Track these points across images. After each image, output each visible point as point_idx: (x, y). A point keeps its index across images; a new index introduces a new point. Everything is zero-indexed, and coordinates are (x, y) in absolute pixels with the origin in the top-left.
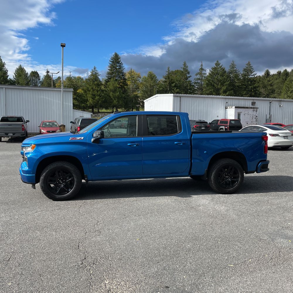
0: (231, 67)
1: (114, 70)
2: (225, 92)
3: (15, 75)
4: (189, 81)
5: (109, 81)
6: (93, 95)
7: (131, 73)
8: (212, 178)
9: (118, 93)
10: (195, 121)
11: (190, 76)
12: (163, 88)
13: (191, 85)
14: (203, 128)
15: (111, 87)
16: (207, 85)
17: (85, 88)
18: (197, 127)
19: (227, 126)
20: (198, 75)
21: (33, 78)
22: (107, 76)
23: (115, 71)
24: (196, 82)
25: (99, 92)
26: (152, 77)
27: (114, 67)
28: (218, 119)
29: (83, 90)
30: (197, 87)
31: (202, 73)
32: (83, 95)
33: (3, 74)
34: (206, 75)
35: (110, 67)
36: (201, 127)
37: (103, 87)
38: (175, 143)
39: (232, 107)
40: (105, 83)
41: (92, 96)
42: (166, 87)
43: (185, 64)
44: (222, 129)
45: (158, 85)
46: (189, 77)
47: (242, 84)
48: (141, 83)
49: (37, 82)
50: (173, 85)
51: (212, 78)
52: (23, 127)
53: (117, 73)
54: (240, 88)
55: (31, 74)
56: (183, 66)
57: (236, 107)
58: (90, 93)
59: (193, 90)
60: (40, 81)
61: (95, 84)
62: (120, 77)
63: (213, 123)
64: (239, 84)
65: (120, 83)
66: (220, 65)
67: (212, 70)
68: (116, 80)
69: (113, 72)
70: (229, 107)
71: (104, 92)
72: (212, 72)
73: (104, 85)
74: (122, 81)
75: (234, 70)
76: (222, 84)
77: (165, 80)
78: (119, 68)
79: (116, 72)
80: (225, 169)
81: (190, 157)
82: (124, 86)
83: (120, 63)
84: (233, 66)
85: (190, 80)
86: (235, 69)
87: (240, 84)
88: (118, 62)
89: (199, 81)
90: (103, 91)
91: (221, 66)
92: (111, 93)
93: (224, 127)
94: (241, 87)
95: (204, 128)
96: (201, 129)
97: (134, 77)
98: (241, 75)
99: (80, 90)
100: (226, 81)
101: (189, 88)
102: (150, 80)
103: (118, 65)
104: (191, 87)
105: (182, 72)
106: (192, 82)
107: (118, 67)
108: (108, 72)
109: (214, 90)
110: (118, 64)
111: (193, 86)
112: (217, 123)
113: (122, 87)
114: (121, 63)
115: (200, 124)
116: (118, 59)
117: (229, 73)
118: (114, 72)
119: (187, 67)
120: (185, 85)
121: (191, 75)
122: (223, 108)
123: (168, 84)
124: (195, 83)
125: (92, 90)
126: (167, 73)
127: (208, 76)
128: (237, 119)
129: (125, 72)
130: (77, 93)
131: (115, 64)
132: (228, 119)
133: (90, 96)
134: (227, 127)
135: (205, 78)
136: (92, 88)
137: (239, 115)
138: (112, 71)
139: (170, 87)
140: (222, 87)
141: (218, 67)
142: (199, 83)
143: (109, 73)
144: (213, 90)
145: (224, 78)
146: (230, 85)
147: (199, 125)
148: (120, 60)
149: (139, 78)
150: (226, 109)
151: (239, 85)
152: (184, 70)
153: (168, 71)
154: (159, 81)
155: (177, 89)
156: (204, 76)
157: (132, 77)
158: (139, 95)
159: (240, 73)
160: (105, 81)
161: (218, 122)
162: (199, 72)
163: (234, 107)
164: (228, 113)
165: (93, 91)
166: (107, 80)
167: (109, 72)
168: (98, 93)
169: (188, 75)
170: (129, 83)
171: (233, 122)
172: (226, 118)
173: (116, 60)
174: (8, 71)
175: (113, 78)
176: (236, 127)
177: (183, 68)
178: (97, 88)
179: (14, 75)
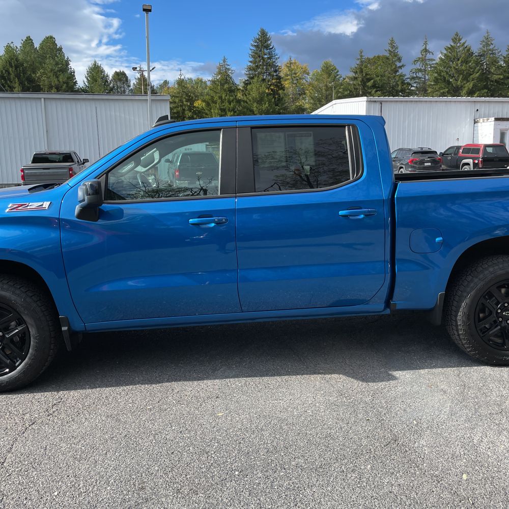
0: (484, 44)
1: (260, 61)
2: (471, 93)
3: (88, 79)
4: (401, 76)
5: (250, 83)
6: (221, 109)
7: (289, 65)
8: (458, 318)
9: (267, 105)
10: (410, 150)
11: (403, 66)
12: (350, 91)
13: (403, 83)
14: (426, 164)
15: (254, 94)
16: (436, 81)
17: (207, 98)
18: (416, 163)
19: (478, 158)
20: (419, 63)
21: (118, 84)
22: (247, 73)
23: (261, 63)
24: (415, 76)
25: (232, 104)
26: (329, 71)
27: (259, 57)
28: (459, 145)
29: (204, 101)
30: (415, 85)
31: (427, 58)
32: (204, 110)
33: (66, 79)
34: (434, 62)
35: (253, 56)
36: (422, 162)
37: (240, 96)
38: (341, 213)
39: (488, 119)
40: (244, 87)
41: (220, 111)
42: (357, 89)
43: (392, 44)
44: (468, 164)
45: (342, 87)
46: (400, 67)
47: (504, 76)
48: (310, 84)
49: (124, 90)
50: (370, 84)
51: (444, 68)
52: (71, 172)
53: (265, 67)
54: (500, 84)
55: (114, 76)
56: (388, 47)
57: (497, 119)
58: (216, 107)
59: (408, 92)
60: (130, 88)
61: (225, 90)
62: (270, 74)
63: (447, 153)
64: (499, 76)
65: (271, 85)
66: (462, 41)
67: (445, 52)
68: (264, 80)
69: (257, 66)
70: (481, 119)
71: (242, 103)
72: (445, 55)
73: (242, 91)
74: (274, 81)
75: (490, 50)
76: (466, 78)
77: (354, 75)
78: (269, 58)
79: (263, 65)
80: (500, 288)
81: (388, 257)
82: (277, 91)
83: (271, 47)
84: (487, 42)
85: (402, 73)
86: (491, 47)
87: (502, 77)
88: (267, 47)
89: (420, 75)
90: (239, 101)
91: (464, 43)
92: (255, 105)
93: (471, 160)
94: (502, 82)
95: (430, 164)
96: (422, 166)
97: (295, 74)
98: (503, 58)
99: (200, 102)
100: (473, 71)
101: (399, 88)
102: (325, 76)
103: (266, 51)
104: (405, 86)
105: (388, 58)
106: (406, 77)
107: (266, 56)
108: (248, 66)
109: (449, 90)
110: (267, 49)
111: (409, 84)
112: (456, 153)
113: (274, 93)
114: (273, 48)
115: (421, 157)
116: (266, 41)
117: (479, 56)
118: (260, 65)
119: (397, 48)
120: (392, 82)
121: (404, 64)
122: (470, 121)
123: (360, 83)
124: (413, 78)
125: (219, 101)
126: (358, 62)
127: (437, 63)
128: (498, 142)
129: (279, 65)
130: (194, 107)
131: (261, 51)
132: (480, 143)
133: (216, 111)
134: (478, 161)
135: (432, 69)
136: (221, 98)
137: (503, 135)
138: (255, 64)
139: (363, 89)
140: (464, 84)
141: (458, 45)
142: (420, 78)
143: (250, 69)
144: (447, 90)
145: (469, 66)
146: (480, 79)
147: (419, 158)
148: (269, 42)
149: (306, 75)
150: (474, 123)
151: (499, 78)
152: (390, 54)
153: (360, 57)
154: (344, 79)
155: (376, 91)
156: (430, 65)
157: (292, 73)
158: (307, 106)
159: (501, 55)
160: (244, 82)
161: (458, 151)
162: (421, 56)
163: (493, 119)
164: (480, 132)
165: (222, 102)
166: (248, 80)
167: (250, 66)
168: (230, 105)
169: (398, 64)
170: (286, 84)
171: (490, 150)
172: (476, 143)
173: (263, 43)
174: (74, 72)
175: (258, 77)
176: (498, 159)
177: (390, 51)
178: (228, 96)
179: (86, 80)
